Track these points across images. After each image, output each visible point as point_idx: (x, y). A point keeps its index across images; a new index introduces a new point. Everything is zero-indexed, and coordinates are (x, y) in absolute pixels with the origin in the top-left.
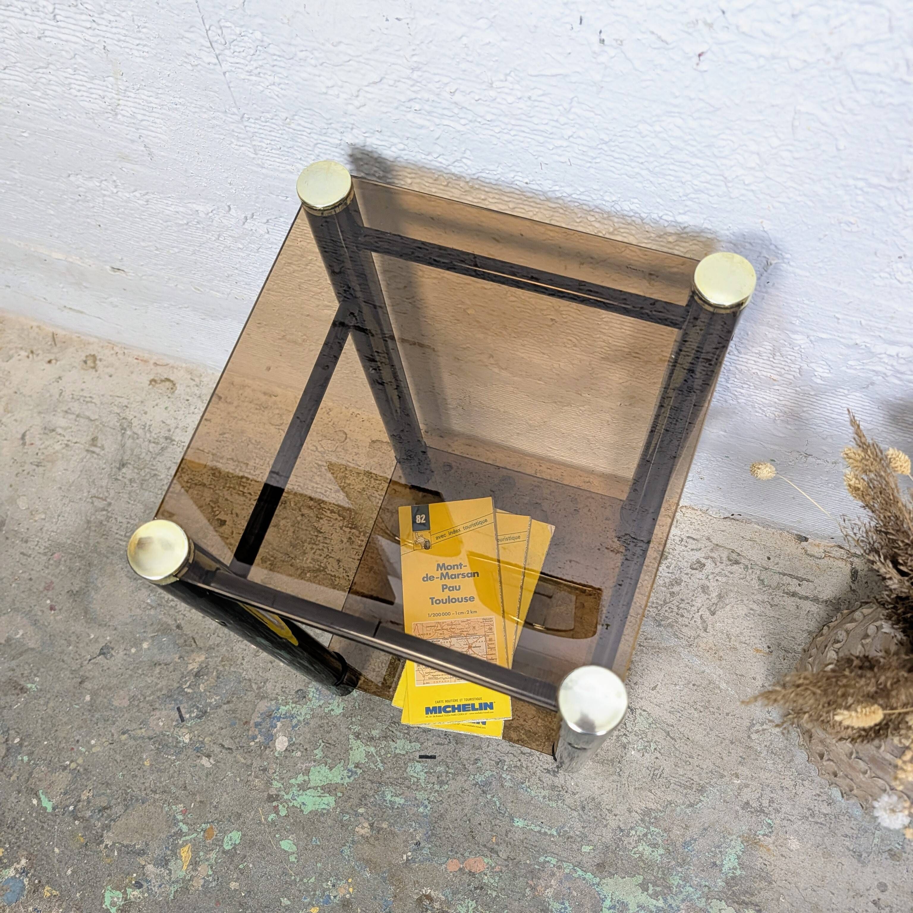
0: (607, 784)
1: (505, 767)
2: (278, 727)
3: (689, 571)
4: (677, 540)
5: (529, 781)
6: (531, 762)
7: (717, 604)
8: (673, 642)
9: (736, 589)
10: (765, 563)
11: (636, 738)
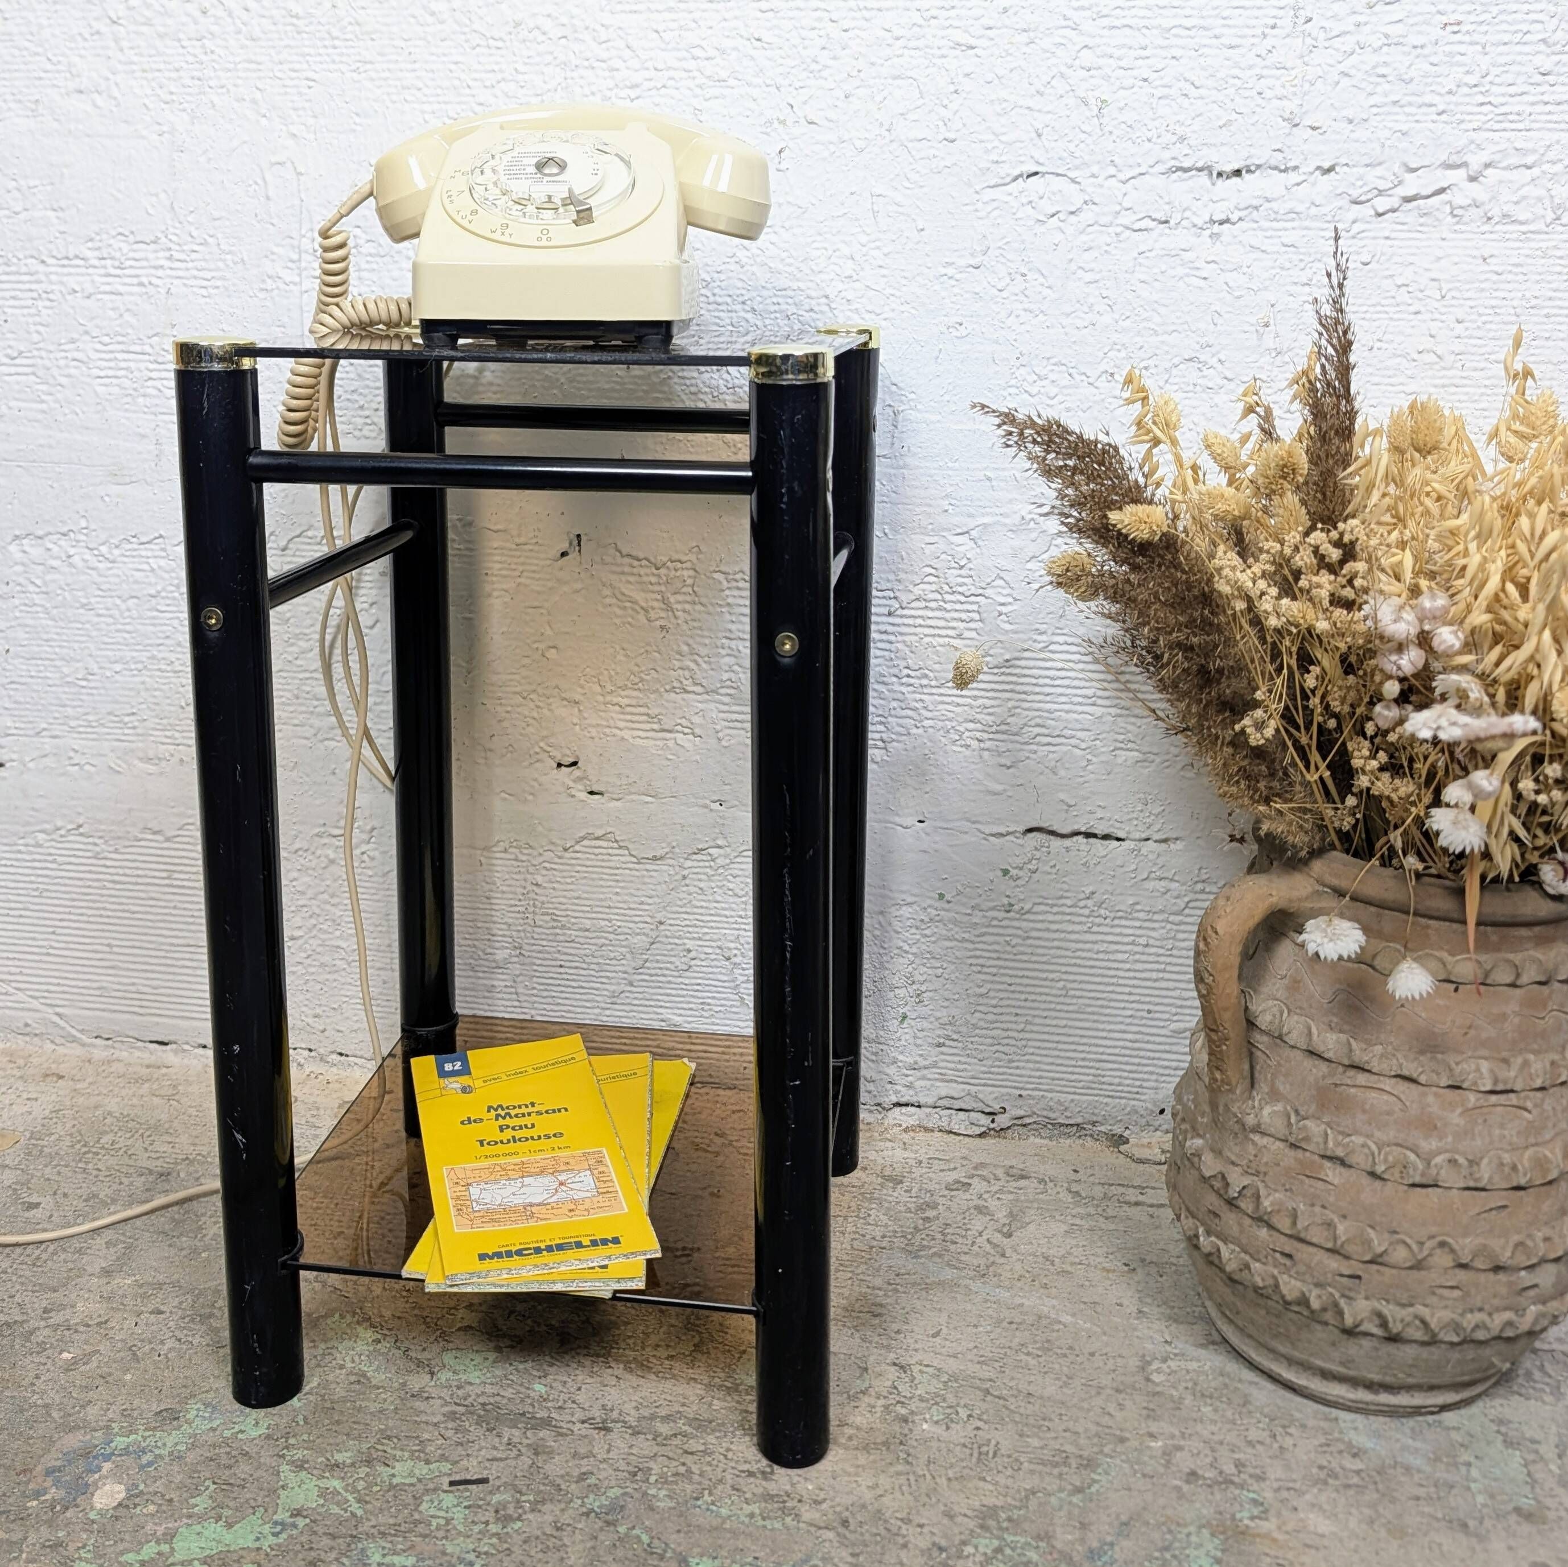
0: (884, 1481)
1: (653, 1479)
2: (104, 1471)
3: (946, 1192)
4: (912, 1162)
5: (710, 1494)
6: (709, 1464)
7: (1010, 1225)
8: (949, 1274)
9: (1036, 1205)
10: (1073, 1176)
11: (924, 1405)
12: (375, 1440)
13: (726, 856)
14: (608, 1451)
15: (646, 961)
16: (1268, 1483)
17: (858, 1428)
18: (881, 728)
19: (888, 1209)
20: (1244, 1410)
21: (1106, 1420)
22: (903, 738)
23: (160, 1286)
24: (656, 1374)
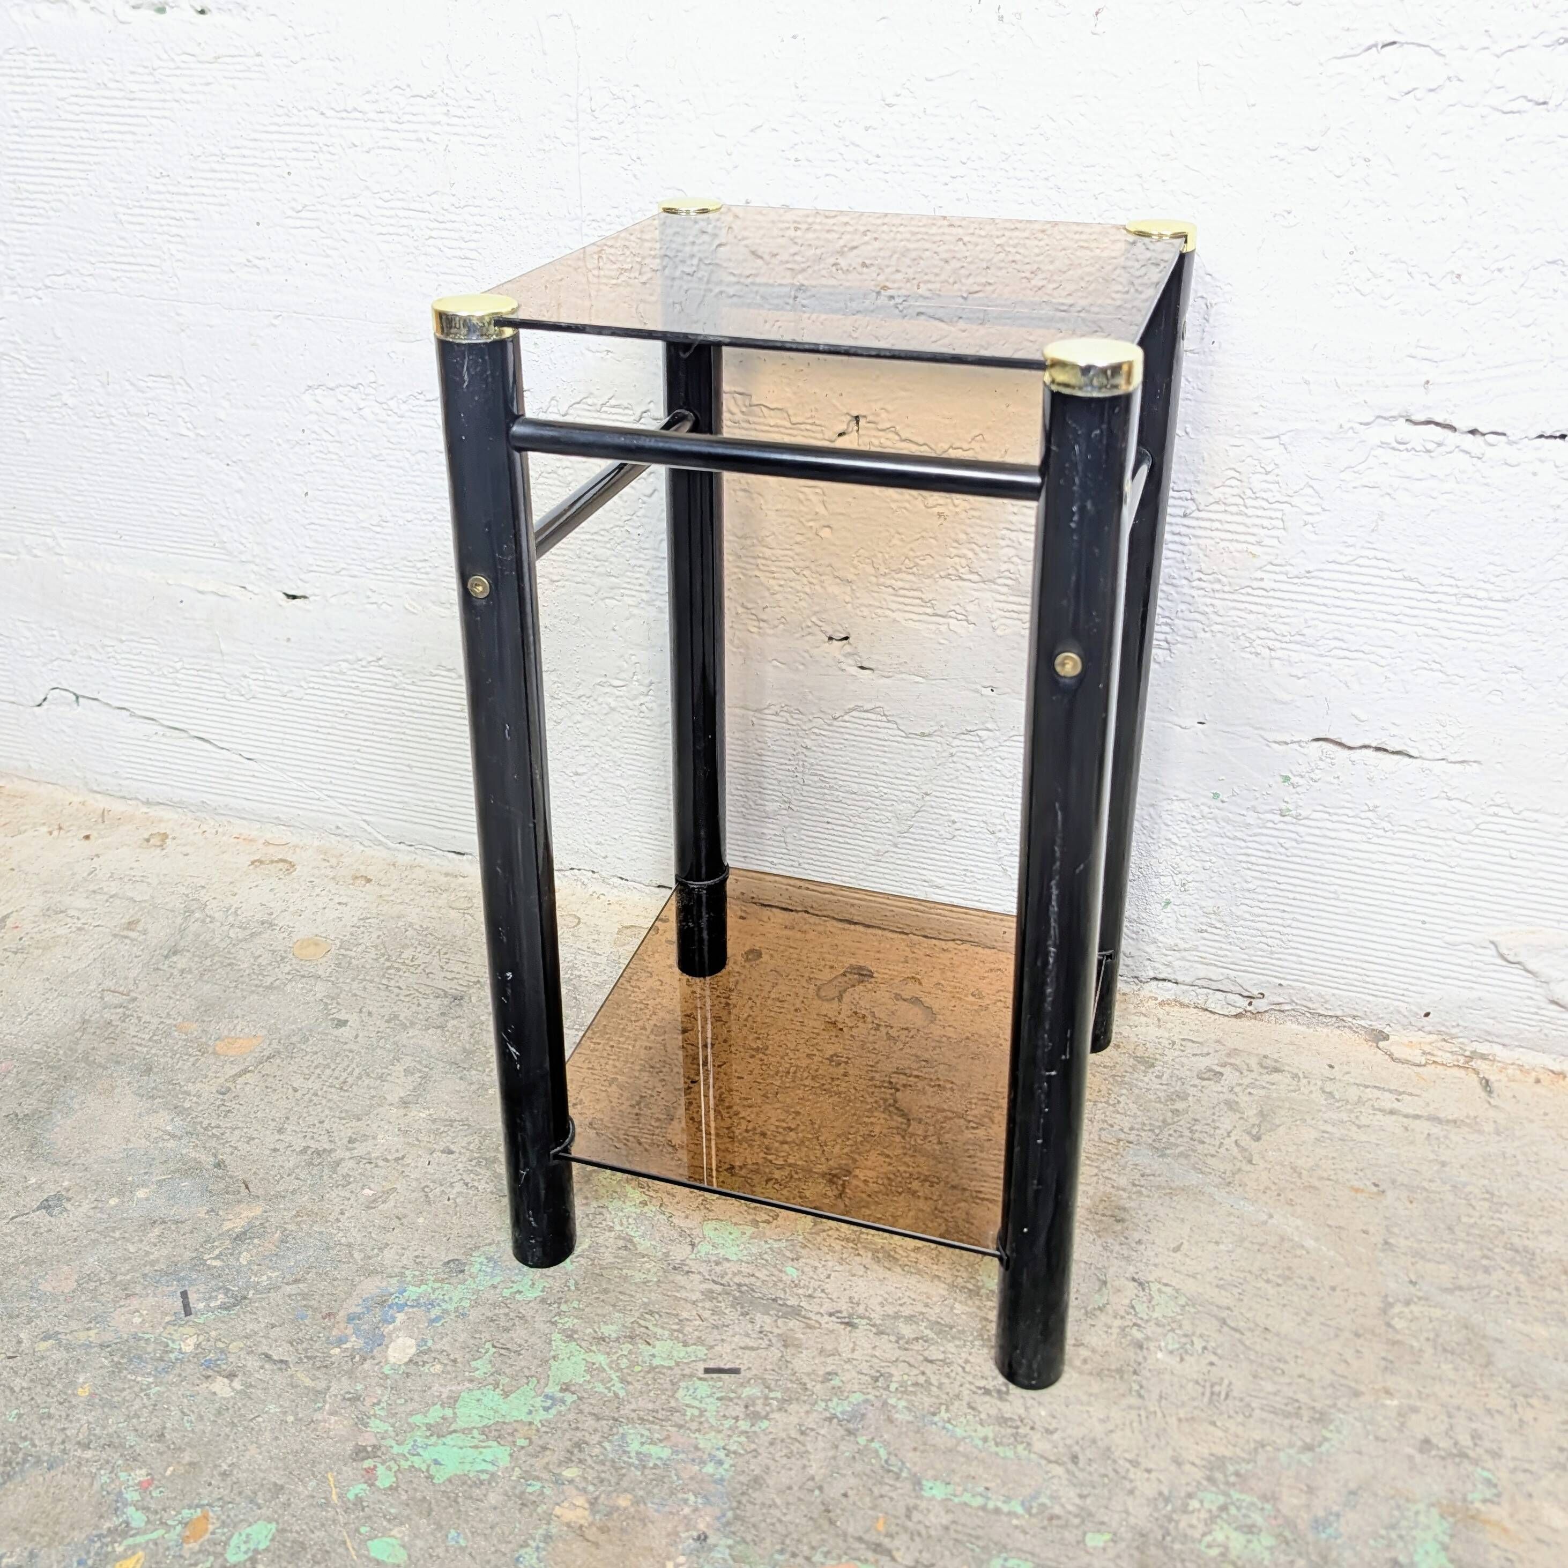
0: (1116, 1414)
2: (398, 1321)
3: (1197, 1082)
4: (1165, 1043)
5: (947, 1410)
6: (948, 1376)
7: (1259, 1126)
8: (1194, 1179)
9: (1287, 1105)
10: (1327, 1072)
11: (1160, 1330)
12: (637, 1314)
13: (995, 739)
14: (853, 1350)
15: (911, 827)
16: (1503, 1461)
17: (1094, 1351)
18: (1167, 629)
19: (1138, 1096)
20: (1486, 1372)
21: (1341, 1369)
22: (1189, 641)
23: (451, 1123)
24: (902, 1267)
